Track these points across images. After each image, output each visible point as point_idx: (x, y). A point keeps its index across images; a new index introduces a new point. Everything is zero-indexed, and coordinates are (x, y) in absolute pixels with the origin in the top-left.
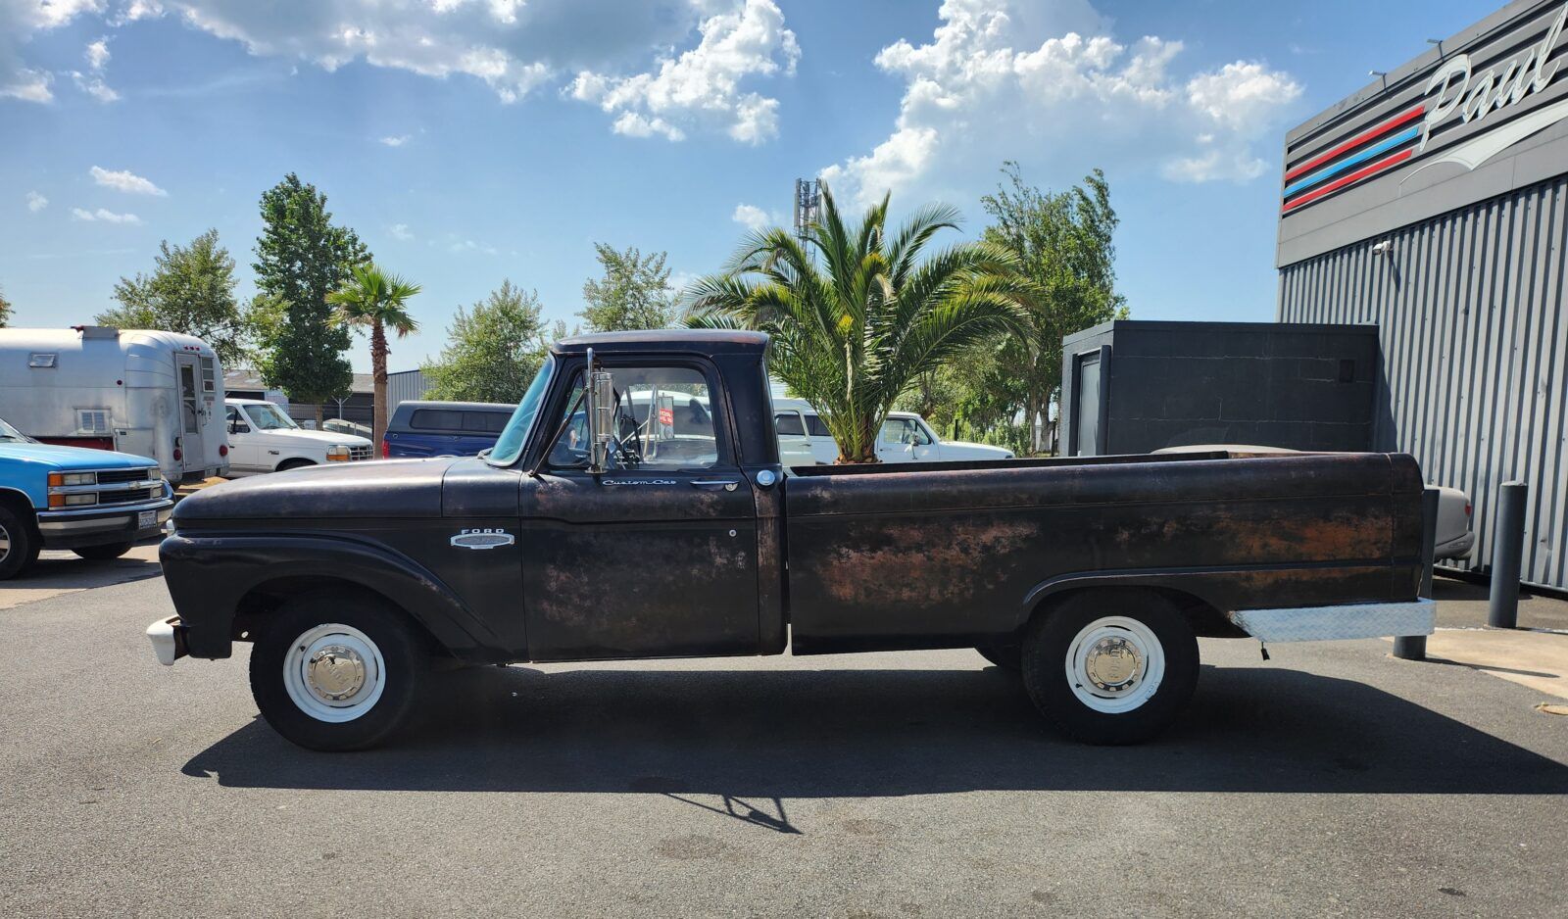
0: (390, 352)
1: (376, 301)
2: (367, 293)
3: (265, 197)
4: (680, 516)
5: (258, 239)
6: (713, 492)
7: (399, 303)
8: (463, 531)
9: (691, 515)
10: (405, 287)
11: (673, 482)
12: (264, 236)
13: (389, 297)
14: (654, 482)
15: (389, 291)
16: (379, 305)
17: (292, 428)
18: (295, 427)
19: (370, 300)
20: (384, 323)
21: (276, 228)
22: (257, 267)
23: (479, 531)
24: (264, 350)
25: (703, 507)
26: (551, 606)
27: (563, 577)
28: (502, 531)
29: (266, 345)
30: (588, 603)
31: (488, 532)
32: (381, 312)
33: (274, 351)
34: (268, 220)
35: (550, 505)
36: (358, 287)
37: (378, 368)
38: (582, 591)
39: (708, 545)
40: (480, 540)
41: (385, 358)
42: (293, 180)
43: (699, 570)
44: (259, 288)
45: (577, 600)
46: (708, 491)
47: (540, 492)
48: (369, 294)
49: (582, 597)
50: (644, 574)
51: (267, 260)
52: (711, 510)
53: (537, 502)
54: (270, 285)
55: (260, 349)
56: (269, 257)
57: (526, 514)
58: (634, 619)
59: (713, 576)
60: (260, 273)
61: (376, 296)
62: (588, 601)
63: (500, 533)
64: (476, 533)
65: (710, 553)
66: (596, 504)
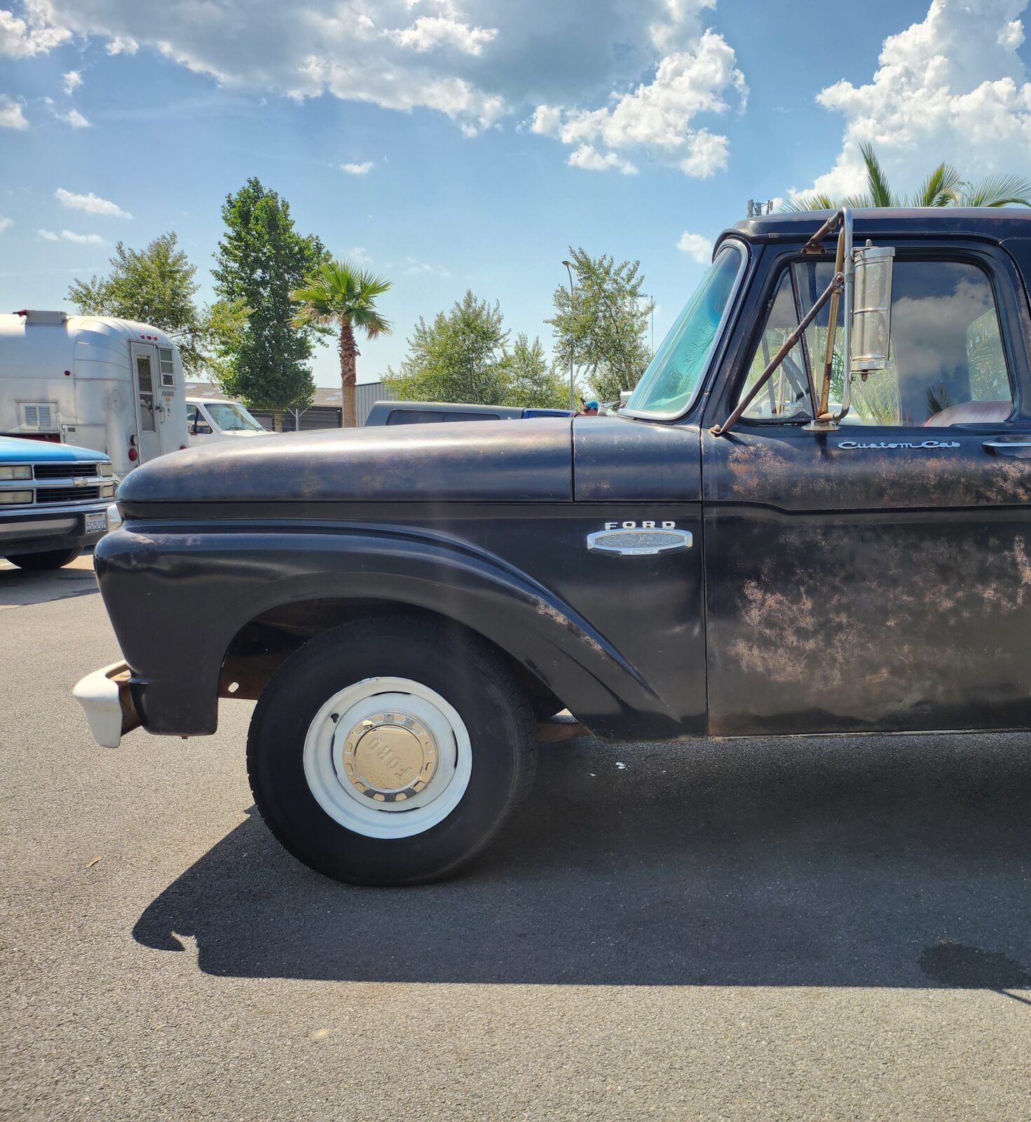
0: (359, 354)
1: (344, 300)
2: (334, 290)
3: (229, 202)
4: (969, 501)
5: (219, 244)
6: (1023, 461)
7: (367, 301)
8: (608, 525)
9: (988, 499)
10: (375, 284)
11: (956, 445)
12: (225, 242)
13: (357, 297)
14: (924, 445)
15: (358, 289)
16: (347, 303)
17: (257, 429)
18: (261, 429)
19: (339, 297)
20: (353, 323)
21: (238, 234)
22: (216, 274)
23: (634, 524)
24: (222, 358)
25: (1008, 486)
26: (751, 648)
27: (771, 600)
28: (673, 524)
29: (226, 353)
30: (811, 645)
31: (649, 526)
32: (350, 311)
33: (233, 359)
34: (232, 224)
35: (753, 483)
36: (327, 285)
37: (346, 370)
38: (803, 625)
39: (1012, 550)
40: (635, 540)
41: (354, 360)
42: (256, 185)
43: (995, 590)
44: (218, 295)
45: (791, 639)
46: (1014, 459)
47: (737, 460)
48: (337, 292)
49: (802, 634)
50: (905, 598)
51: (227, 267)
52: (1021, 491)
53: (732, 477)
54: (231, 292)
55: (219, 357)
56: (229, 264)
57: (714, 497)
58: (885, 672)
59: (1019, 600)
60: (219, 279)
61: (344, 295)
62: (812, 641)
63: (669, 528)
64: (629, 528)
65: (1014, 564)
66: (828, 479)
